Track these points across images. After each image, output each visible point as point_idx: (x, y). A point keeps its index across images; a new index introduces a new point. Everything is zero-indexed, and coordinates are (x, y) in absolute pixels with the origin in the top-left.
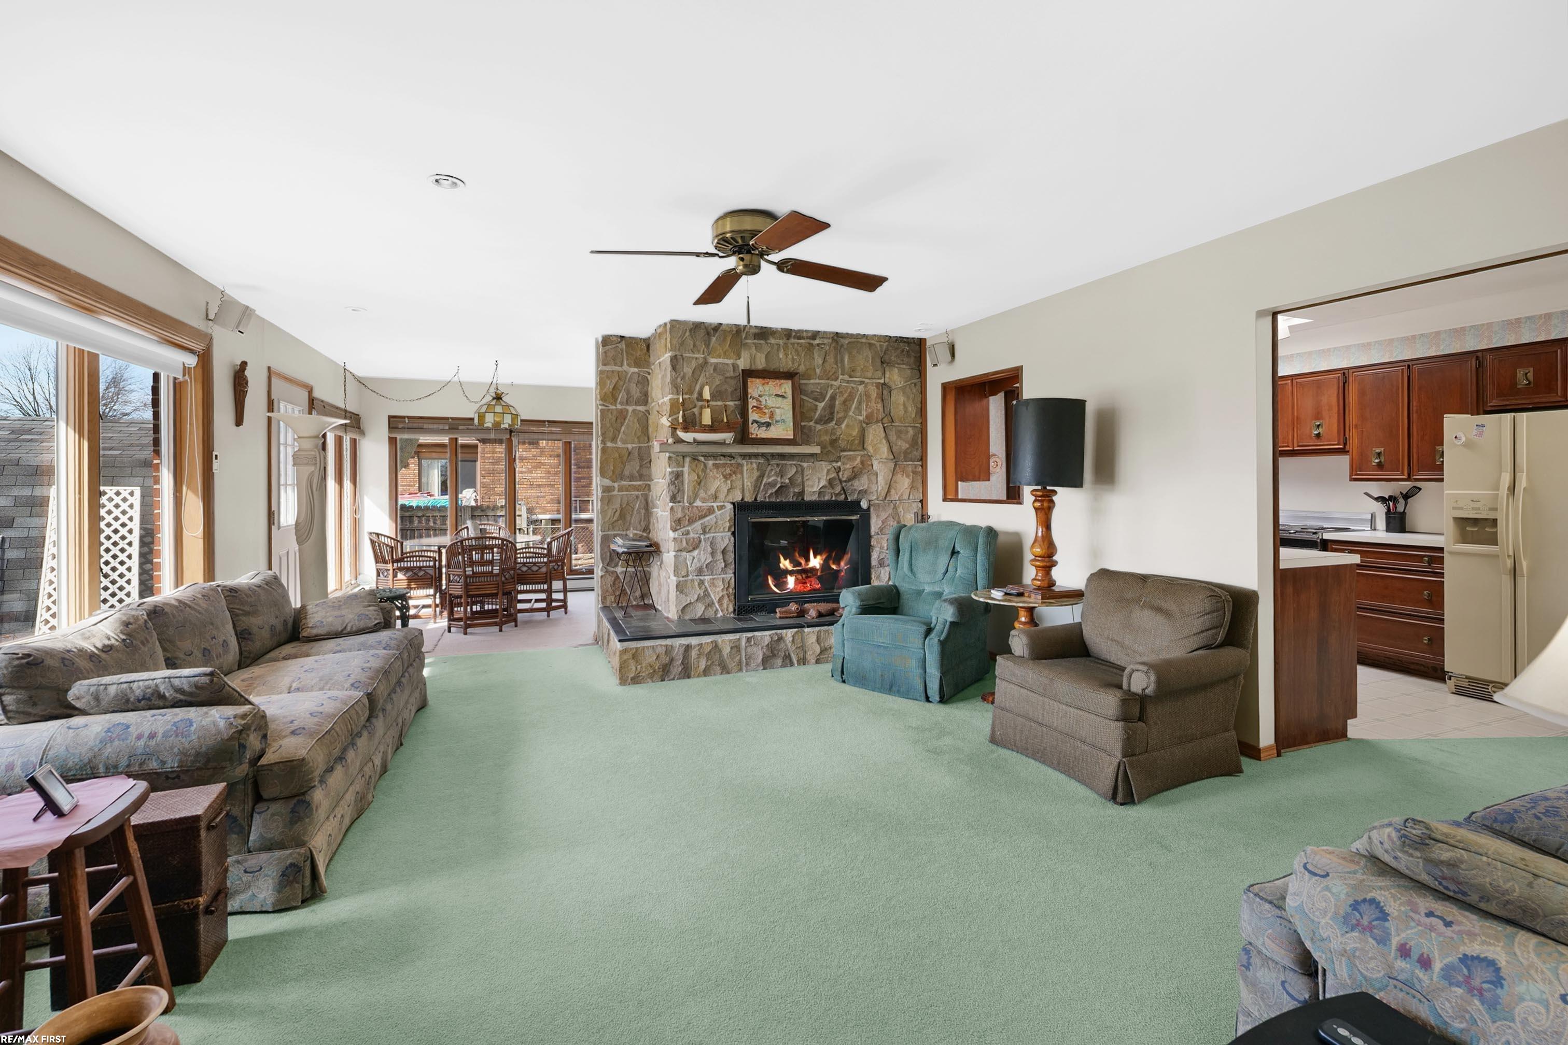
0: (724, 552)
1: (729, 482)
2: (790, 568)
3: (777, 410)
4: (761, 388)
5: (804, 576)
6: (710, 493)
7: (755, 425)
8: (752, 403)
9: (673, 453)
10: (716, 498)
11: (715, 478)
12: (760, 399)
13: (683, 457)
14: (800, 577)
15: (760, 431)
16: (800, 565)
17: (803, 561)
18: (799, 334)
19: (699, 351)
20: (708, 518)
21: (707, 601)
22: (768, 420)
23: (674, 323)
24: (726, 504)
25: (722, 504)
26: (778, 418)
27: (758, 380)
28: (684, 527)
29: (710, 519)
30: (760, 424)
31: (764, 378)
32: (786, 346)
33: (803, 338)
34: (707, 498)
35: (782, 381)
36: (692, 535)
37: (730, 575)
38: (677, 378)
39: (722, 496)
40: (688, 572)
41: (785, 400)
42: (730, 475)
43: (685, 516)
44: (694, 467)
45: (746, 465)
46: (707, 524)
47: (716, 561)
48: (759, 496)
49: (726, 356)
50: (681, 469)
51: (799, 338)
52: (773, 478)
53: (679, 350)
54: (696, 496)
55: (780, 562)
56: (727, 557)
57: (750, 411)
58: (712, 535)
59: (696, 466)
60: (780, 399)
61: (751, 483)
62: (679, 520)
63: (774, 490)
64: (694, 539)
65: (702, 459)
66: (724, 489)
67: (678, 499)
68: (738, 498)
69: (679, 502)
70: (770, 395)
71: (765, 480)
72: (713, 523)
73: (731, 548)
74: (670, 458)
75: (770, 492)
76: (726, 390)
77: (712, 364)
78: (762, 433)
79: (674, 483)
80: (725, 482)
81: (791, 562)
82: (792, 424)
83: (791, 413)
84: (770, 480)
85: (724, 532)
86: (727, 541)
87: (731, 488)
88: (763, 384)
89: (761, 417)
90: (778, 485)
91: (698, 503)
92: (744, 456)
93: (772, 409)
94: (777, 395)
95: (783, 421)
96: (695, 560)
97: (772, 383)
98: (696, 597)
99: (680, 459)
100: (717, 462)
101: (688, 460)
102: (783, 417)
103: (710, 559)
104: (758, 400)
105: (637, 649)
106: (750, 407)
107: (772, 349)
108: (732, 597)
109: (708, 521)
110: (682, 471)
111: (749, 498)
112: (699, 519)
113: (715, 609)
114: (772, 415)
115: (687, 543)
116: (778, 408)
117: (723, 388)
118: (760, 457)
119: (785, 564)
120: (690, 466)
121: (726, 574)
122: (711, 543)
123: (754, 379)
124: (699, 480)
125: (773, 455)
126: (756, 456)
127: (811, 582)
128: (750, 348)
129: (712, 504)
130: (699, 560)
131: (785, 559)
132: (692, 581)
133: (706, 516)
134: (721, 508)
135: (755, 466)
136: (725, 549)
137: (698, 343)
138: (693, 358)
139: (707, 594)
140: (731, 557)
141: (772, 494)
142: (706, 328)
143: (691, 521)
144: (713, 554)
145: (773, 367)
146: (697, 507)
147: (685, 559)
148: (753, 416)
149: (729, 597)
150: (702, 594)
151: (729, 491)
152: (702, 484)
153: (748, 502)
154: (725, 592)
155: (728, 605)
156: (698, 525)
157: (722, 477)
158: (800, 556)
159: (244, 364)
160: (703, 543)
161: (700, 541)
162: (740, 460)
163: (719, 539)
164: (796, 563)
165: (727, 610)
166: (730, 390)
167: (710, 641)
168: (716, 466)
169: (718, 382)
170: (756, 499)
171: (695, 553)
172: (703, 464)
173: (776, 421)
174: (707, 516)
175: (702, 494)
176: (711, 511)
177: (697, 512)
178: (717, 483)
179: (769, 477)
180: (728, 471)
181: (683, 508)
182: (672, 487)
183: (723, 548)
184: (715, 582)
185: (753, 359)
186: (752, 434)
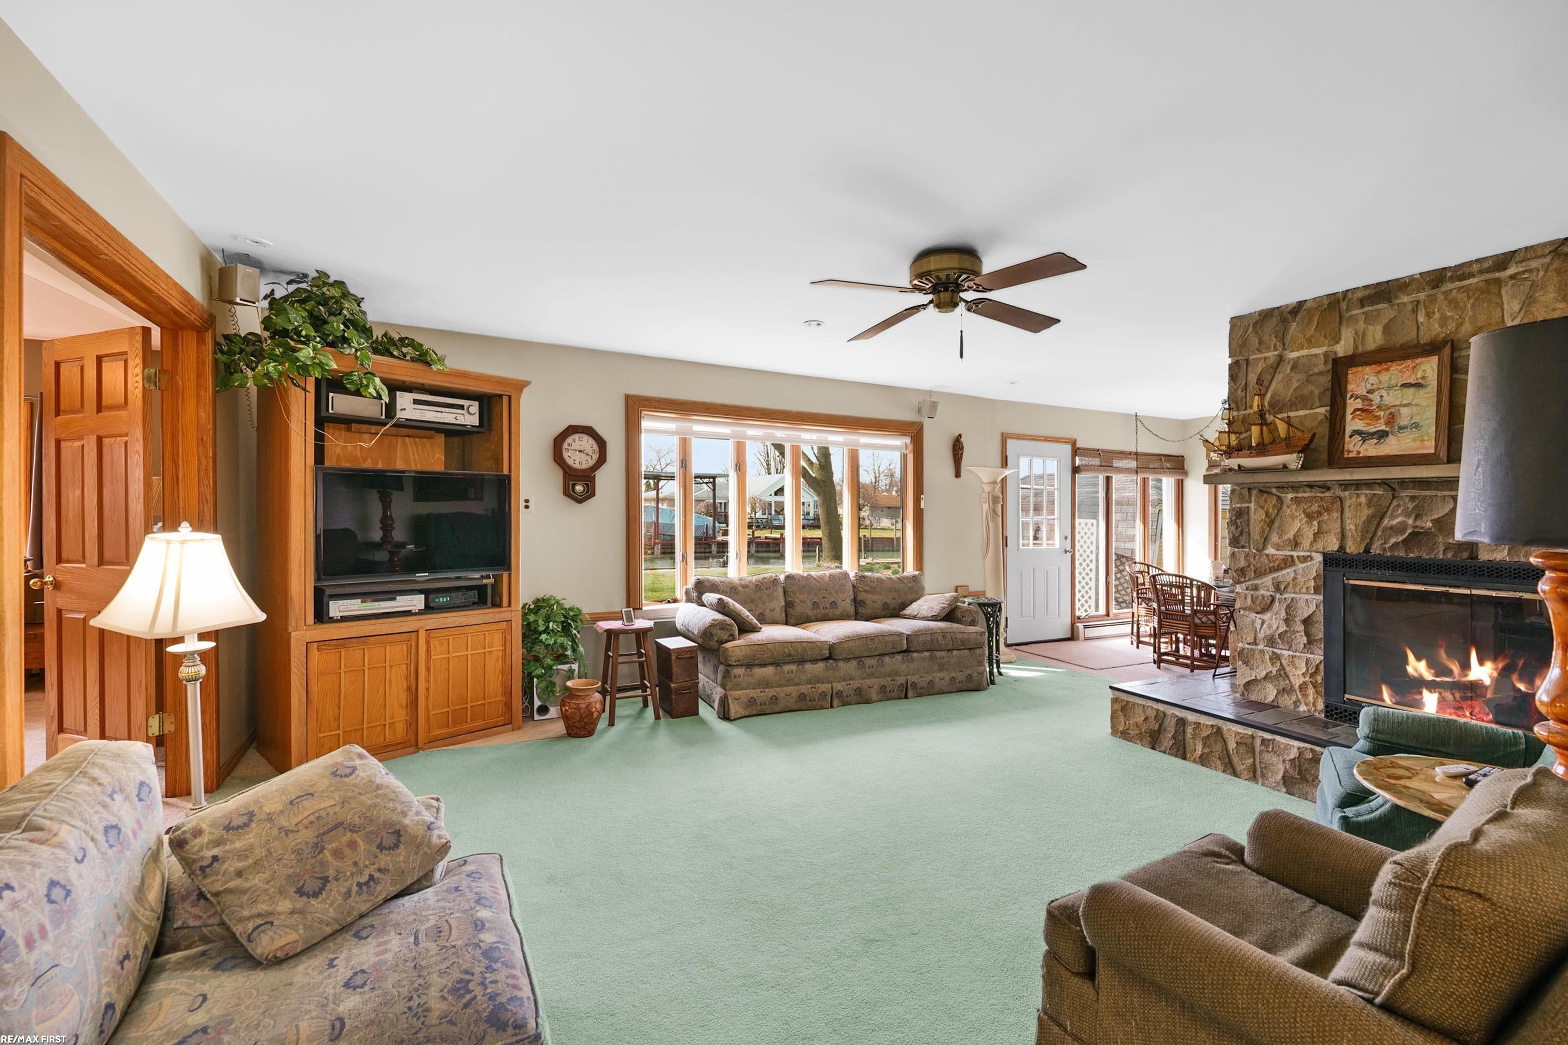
0: (1307, 622)
1: (1315, 523)
2: (1428, 676)
3: (1404, 410)
4: (1373, 379)
5: (1457, 695)
6: (1286, 537)
7: (1357, 438)
8: (1352, 405)
9: (1238, 485)
10: (1295, 544)
11: (1293, 517)
12: (1370, 396)
13: (1250, 490)
14: (1448, 696)
15: (1365, 446)
16: (1450, 673)
17: (1455, 668)
18: (1461, 272)
19: (1268, 348)
20: (1285, 572)
21: (1283, 684)
22: (1383, 427)
23: (1235, 321)
24: (1314, 554)
25: (1308, 554)
26: (1404, 422)
27: (1368, 369)
28: (1250, 580)
29: (1287, 574)
30: (1364, 436)
31: (1379, 362)
32: (1432, 299)
33: (1471, 275)
34: (1281, 544)
35: (1418, 361)
36: (1262, 592)
37: (1318, 657)
38: (1236, 390)
39: (1306, 542)
40: (1255, 639)
41: (1422, 392)
42: (1320, 513)
43: (1249, 566)
44: (1262, 502)
45: (1350, 498)
46: (1280, 579)
47: (1294, 632)
48: (1374, 546)
49: (1310, 343)
50: (1247, 505)
51: (1462, 278)
52: (1399, 520)
53: (1240, 353)
54: (1266, 540)
55: (1406, 661)
56: (1313, 631)
57: (1349, 417)
58: (1293, 595)
59: (1266, 501)
60: (1412, 390)
61: (1356, 526)
62: (1242, 569)
63: (1401, 538)
64: (1263, 597)
65: (1274, 491)
66: (1309, 533)
67: (1243, 543)
68: (1333, 545)
69: (1243, 547)
70: (1390, 388)
71: (1386, 522)
72: (1289, 578)
73: (1320, 618)
74: (1233, 491)
75: (1393, 541)
76: (1312, 393)
77: (1290, 360)
78: (1370, 449)
79: (1236, 523)
80: (1309, 523)
81: (1430, 666)
82: (1434, 428)
83: (1434, 409)
84: (1394, 522)
85: (1308, 593)
86: (1313, 608)
87: (1318, 533)
88: (1379, 372)
89: (1368, 425)
90: (1409, 531)
91: (1270, 550)
92: (1345, 485)
93: (1392, 410)
94: (1406, 385)
95: (1416, 426)
96: (1265, 626)
97: (1395, 368)
98: (1263, 674)
99: (1246, 492)
100: (1300, 495)
101: (1254, 492)
102: (1416, 419)
103: (1283, 628)
104: (1364, 399)
105: (1128, 702)
106: (1349, 410)
107: (1400, 312)
108: (1322, 690)
109: (1283, 576)
110: (1248, 508)
111: (1353, 548)
112: (1271, 572)
113: (1294, 698)
114: (1392, 419)
115: (1253, 601)
116: (1405, 406)
117: (1306, 391)
118: (1377, 487)
119: (1417, 667)
120: (1257, 502)
121: (1312, 653)
122: (1289, 607)
123: (1360, 368)
124: (1268, 520)
125: (1404, 483)
126: (1369, 484)
127: (1472, 707)
128: (1357, 321)
129: (1292, 553)
130: (1270, 626)
131: (1418, 659)
132: (1262, 652)
133: (1279, 569)
134: (1304, 559)
135: (1363, 499)
136: (1309, 617)
137: (1265, 338)
138: (1261, 359)
139: (1283, 674)
140: (1319, 632)
141: (1396, 545)
142: (1281, 314)
143: (1259, 573)
144: (1287, 621)
145: (1401, 342)
146: (1267, 555)
147: (1253, 622)
148: (1353, 424)
149: (1315, 687)
150: (1274, 672)
151: (1316, 535)
152: (1276, 524)
153: (1351, 554)
154: (1307, 679)
155: (1315, 700)
156: (1268, 580)
157: (1303, 516)
158: (1449, 655)
159: (960, 435)
160: (1277, 604)
161: (1273, 601)
162: (1339, 493)
163: (1302, 604)
164: (1440, 669)
165: (1314, 705)
166: (1316, 392)
167: (1210, 723)
168: (1296, 500)
169: (1296, 385)
170: (1367, 551)
171: (1267, 616)
172: (1275, 498)
173: (1400, 428)
174: (1282, 569)
175: (1274, 538)
176: (1288, 562)
177: (1266, 561)
178: (1296, 525)
179: (1393, 517)
180: (1315, 508)
181: (1247, 556)
182: (1233, 528)
183: (1306, 615)
184: (1296, 661)
185: (1360, 337)
186: (1349, 452)
